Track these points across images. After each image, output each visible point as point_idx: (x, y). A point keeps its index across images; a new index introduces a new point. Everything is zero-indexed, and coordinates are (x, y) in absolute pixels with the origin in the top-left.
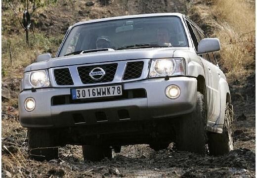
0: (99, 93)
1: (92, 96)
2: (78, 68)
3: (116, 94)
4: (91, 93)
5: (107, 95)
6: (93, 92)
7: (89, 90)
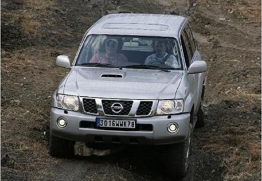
0: (118, 125)
1: (112, 126)
2: (102, 100)
3: (130, 127)
4: (112, 123)
5: (123, 127)
6: (113, 124)
7: (110, 121)
